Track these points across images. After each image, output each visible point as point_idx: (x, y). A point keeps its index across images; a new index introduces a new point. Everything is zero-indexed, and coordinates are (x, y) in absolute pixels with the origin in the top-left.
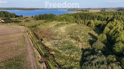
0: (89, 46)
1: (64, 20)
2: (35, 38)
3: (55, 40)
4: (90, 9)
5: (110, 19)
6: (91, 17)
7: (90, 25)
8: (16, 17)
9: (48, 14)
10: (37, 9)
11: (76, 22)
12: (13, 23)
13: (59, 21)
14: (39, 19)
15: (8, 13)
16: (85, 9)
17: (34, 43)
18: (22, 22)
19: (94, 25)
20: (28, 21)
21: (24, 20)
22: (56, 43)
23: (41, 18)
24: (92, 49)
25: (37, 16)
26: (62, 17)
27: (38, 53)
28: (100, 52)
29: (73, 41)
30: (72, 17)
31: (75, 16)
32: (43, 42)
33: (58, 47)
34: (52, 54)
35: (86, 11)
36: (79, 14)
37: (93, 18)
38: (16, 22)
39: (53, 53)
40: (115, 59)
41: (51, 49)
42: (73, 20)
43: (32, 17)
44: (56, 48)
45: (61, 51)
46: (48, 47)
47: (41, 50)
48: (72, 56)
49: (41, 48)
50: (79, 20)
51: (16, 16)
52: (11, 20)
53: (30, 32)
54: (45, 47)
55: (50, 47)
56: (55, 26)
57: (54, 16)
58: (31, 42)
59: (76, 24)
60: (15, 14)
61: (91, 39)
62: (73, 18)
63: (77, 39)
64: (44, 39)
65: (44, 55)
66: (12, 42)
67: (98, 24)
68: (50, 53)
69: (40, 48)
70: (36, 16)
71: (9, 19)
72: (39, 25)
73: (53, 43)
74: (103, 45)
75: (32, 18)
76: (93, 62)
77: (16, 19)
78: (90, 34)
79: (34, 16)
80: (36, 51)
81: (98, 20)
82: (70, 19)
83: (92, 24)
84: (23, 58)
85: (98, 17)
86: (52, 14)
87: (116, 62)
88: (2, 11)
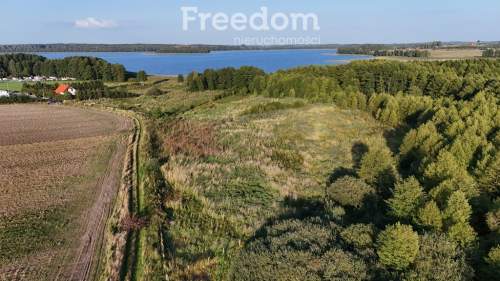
1: (292, 90)
5: (469, 89)
6: (400, 81)
9: (236, 68)
13: (271, 95)
14: (201, 85)
20: (161, 93)
23: (210, 83)
25: (195, 76)
26: (285, 78)
30: (326, 80)
31: (339, 76)
37: (408, 85)
42: (328, 90)
43: (181, 79)
50: (348, 94)
60: (122, 68)
62: (330, 83)
67: (413, 112)
70: (192, 75)
75: (181, 84)
79: (185, 76)
81: (426, 92)
82: (314, 85)
85: (429, 81)
86: (251, 68)
88: (83, 58)
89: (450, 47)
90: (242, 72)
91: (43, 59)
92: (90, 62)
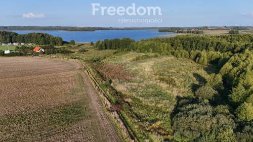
0: (191, 94)
1: (151, 50)
2: (99, 78)
3: (133, 82)
4: (206, 28)
5: (238, 48)
6: (203, 45)
7: (198, 61)
8: (62, 45)
9: (120, 39)
10: (98, 30)
11: (173, 54)
12: (60, 55)
13: (141, 52)
14: (104, 47)
15: (49, 36)
16: (195, 28)
17: (98, 85)
18: (74, 52)
19: (206, 61)
20: (85, 51)
21: (77, 50)
22: (134, 87)
23: (108, 46)
24: (194, 97)
25: (101, 43)
26: (146, 44)
27: (106, 99)
28: (206, 101)
29: (164, 85)
30: (166, 45)
31: (172, 43)
32: (112, 85)
33: (138, 93)
34: (127, 102)
35: (198, 33)
36: (180, 40)
37: (207, 47)
38: (65, 52)
39: (129, 100)
40: (227, 111)
41: (125, 95)
42: (168, 49)
43: (92, 44)
44: (134, 94)
45: (141, 98)
46: (120, 93)
47: (110, 96)
48: (159, 106)
49: (110, 93)
50: (180, 51)
51: (63, 43)
52: (55, 48)
53: (91, 69)
54: (117, 93)
55: (123, 93)
56: (134, 60)
57: (132, 43)
58: (93, 83)
59: (172, 57)
60: (61, 39)
61: (197, 83)
62: (168, 46)
63: (171, 82)
64: (113, 80)
65: (114, 102)
66: (65, 83)
67: (214, 59)
68: (124, 101)
69: (108, 93)
70: (99, 42)
71: (52, 47)
72: (105, 58)
73: (129, 87)
74: (214, 92)
75: (92, 46)
76: (190, 111)
77: (63, 48)
78: (196, 75)
79: (95, 43)
80: (102, 96)
81: (216, 50)
82: (161, 47)
83: (202, 58)
84: (84, 104)
85: (217, 45)
86: (128, 39)
87: (228, 114)
88: (39, 34)
89: (212, 29)
90: (124, 41)
91: (16, 34)
92: (43, 36)
